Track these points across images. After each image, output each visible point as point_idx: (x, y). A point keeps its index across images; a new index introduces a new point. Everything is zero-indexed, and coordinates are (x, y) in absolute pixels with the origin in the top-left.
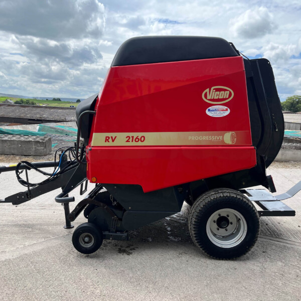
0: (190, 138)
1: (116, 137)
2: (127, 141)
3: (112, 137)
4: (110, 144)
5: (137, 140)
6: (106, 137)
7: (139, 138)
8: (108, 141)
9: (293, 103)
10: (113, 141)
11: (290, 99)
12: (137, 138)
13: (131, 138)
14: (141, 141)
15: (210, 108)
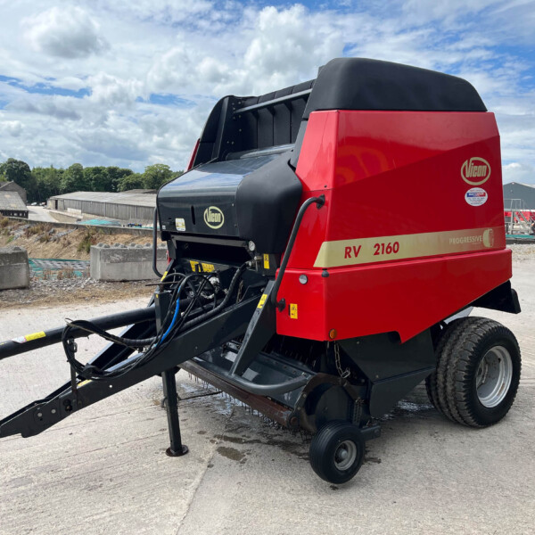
0: (451, 240)
1: (360, 247)
2: (377, 253)
3: (354, 247)
4: (353, 261)
5: (389, 250)
6: (347, 248)
7: (392, 245)
8: (350, 257)
9: (156, 176)
10: (356, 254)
11: (151, 169)
12: (389, 247)
13: (381, 247)
14: (395, 252)
15: (469, 191)
